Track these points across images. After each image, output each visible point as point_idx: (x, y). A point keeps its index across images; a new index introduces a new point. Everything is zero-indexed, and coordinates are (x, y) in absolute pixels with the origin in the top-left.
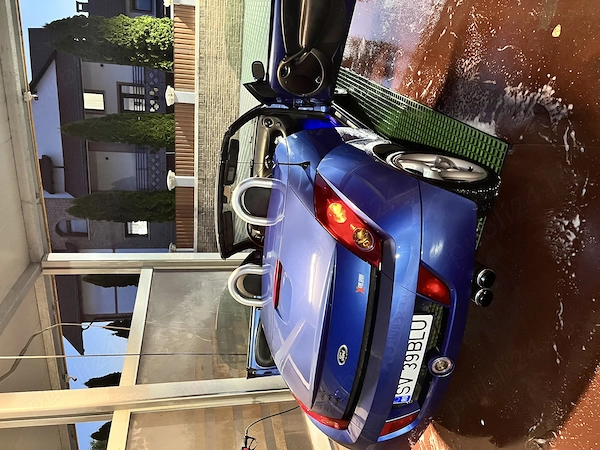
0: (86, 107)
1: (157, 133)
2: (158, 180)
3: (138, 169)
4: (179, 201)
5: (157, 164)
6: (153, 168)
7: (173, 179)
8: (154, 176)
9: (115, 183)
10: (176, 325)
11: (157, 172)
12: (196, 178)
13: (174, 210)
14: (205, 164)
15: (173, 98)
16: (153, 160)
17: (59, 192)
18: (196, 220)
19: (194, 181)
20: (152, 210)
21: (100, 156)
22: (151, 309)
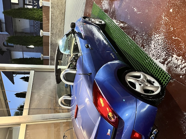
0: (12, 2)
1: (36, 16)
2: (37, 30)
3: (31, 26)
4: (44, 40)
5: (37, 24)
6: (36, 26)
7: (42, 33)
8: (36, 28)
9: (22, 30)
10: (42, 92)
11: (37, 27)
12: (50, 33)
13: (42, 43)
14: (53, 28)
15: (42, 4)
16: (36, 23)
17: (4, 31)
18: (50, 47)
19: (49, 34)
20: (35, 42)
21: (17, 20)
22: (33, 86)
